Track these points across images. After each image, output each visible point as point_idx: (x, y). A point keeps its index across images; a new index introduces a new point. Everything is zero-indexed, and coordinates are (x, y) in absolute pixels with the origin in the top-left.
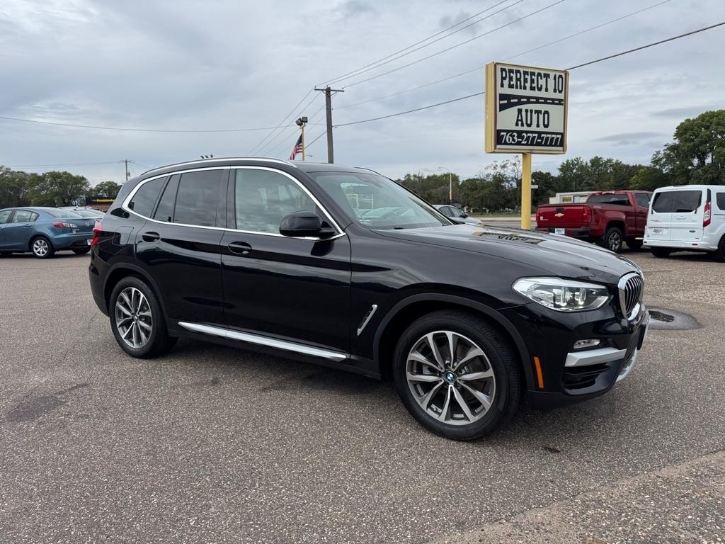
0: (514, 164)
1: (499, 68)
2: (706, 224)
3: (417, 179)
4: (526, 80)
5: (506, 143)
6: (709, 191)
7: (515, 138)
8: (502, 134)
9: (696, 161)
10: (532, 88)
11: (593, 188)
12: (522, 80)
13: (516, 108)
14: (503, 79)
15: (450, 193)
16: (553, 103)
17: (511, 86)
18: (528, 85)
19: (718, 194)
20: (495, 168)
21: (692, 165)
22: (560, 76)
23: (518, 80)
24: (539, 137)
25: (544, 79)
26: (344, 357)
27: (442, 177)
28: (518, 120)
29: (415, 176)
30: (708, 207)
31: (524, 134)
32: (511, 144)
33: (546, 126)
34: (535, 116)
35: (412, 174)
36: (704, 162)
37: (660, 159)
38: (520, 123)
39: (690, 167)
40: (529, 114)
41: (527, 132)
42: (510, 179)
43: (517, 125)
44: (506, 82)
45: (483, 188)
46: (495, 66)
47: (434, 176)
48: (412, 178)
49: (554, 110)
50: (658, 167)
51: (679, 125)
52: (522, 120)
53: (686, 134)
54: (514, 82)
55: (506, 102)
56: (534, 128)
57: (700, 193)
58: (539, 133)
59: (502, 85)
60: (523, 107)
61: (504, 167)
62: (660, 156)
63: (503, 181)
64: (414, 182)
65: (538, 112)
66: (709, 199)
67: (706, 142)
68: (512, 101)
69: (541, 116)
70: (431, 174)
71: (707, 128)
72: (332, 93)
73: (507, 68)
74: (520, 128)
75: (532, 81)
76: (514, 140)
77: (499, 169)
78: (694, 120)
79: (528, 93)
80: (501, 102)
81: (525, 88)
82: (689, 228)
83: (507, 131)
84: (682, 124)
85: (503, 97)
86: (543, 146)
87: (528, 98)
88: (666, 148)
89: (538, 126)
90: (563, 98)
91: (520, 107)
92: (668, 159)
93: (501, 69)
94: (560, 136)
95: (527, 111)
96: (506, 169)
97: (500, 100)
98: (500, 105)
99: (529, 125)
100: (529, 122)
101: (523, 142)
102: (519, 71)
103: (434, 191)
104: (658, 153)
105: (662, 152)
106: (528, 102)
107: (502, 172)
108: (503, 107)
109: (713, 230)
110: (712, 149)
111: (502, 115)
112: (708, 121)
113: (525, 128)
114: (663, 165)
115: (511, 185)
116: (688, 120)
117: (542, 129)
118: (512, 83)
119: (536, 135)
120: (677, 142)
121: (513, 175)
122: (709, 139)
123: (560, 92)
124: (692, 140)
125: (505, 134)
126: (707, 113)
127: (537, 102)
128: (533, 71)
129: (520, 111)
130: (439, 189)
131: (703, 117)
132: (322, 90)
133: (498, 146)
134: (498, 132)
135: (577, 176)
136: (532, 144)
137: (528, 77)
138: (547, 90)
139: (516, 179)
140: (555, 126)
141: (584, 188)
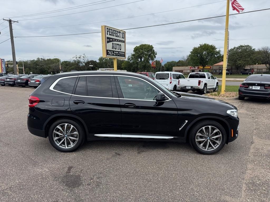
0: (84, 57)
1: (106, 27)
2: (171, 83)
3: (42, 60)
4: (114, 33)
5: (109, 55)
6: (171, 73)
7: (112, 53)
8: (108, 51)
9: (139, 60)
10: (116, 36)
11: (111, 67)
12: (113, 33)
13: (112, 42)
14: (108, 32)
15: (60, 67)
16: (122, 42)
17: (110, 35)
18: (115, 35)
19: (173, 74)
20: (76, 58)
21: (138, 61)
22: (123, 33)
23: (112, 33)
24: (119, 53)
25: (119, 33)
26: (173, 137)
27: (53, 60)
28: (113, 47)
29: (41, 59)
30: (171, 78)
31: (114, 52)
32: (111, 55)
33: (120, 50)
34: (117, 46)
35: (40, 58)
36: (141, 60)
37: (130, 58)
38: (113, 48)
39: (138, 62)
40: (116, 45)
41: (115, 51)
42: (82, 62)
43: (112, 48)
44: (109, 33)
45: (72, 65)
46: (105, 27)
47: (50, 59)
48: (40, 60)
49: (122, 44)
50: (129, 61)
51: (134, 48)
52: (114, 47)
53: (137, 51)
54: (111, 33)
55: (109, 40)
56: (117, 50)
57: (169, 74)
58: (119, 52)
59: (107, 34)
60: (114, 42)
61: (80, 58)
62: (130, 57)
63: (79, 63)
64: (42, 61)
65: (118, 44)
66: (171, 76)
67: (142, 54)
68: (111, 40)
69: (119, 46)
70: (49, 58)
71: (142, 49)
72: (12, 22)
73: (109, 28)
74: (113, 50)
75: (116, 33)
76: (112, 54)
77: (78, 58)
78: (138, 47)
79: (115, 37)
80: (108, 40)
81: (114, 36)
82: (166, 84)
83: (110, 51)
84: (135, 48)
85: (108, 38)
86: (120, 56)
87: (115, 39)
88: (131, 55)
89: (118, 49)
90: (124, 40)
91: (113, 42)
92: (132, 58)
93: (107, 28)
94: (124, 53)
95: (115, 44)
96: (80, 59)
97: (107, 39)
98: (107, 41)
99: (116, 49)
100: (116, 48)
101: (115, 55)
102: (112, 30)
103: (51, 65)
104: (129, 56)
105: (130, 56)
106: (115, 41)
107: (79, 59)
108: (108, 42)
109: (172, 85)
110: (143, 56)
111: (108, 44)
112: (142, 47)
113: (115, 50)
114: (131, 60)
115: (83, 64)
116: (137, 46)
117: (119, 50)
118: (110, 34)
119: (118, 52)
120: (134, 53)
121: (84, 61)
122: (143, 53)
123: (124, 38)
124: (138, 53)
125: (109, 51)
126: (142, 45)
127: (118, 41)
128: (116, 30)
129: (113, 43)
130: (53, 65)
131: (141, 46)
132: (7, 20)
133: (107, 56)
134: (107, 50)
135: (105, 63)
136: (117, 56)
137: (115, 32)
138: (120, 37)
139: (85, 63)
140: (123, 50)
141: (108, 67)
